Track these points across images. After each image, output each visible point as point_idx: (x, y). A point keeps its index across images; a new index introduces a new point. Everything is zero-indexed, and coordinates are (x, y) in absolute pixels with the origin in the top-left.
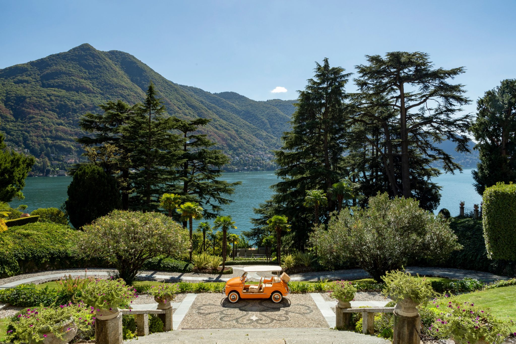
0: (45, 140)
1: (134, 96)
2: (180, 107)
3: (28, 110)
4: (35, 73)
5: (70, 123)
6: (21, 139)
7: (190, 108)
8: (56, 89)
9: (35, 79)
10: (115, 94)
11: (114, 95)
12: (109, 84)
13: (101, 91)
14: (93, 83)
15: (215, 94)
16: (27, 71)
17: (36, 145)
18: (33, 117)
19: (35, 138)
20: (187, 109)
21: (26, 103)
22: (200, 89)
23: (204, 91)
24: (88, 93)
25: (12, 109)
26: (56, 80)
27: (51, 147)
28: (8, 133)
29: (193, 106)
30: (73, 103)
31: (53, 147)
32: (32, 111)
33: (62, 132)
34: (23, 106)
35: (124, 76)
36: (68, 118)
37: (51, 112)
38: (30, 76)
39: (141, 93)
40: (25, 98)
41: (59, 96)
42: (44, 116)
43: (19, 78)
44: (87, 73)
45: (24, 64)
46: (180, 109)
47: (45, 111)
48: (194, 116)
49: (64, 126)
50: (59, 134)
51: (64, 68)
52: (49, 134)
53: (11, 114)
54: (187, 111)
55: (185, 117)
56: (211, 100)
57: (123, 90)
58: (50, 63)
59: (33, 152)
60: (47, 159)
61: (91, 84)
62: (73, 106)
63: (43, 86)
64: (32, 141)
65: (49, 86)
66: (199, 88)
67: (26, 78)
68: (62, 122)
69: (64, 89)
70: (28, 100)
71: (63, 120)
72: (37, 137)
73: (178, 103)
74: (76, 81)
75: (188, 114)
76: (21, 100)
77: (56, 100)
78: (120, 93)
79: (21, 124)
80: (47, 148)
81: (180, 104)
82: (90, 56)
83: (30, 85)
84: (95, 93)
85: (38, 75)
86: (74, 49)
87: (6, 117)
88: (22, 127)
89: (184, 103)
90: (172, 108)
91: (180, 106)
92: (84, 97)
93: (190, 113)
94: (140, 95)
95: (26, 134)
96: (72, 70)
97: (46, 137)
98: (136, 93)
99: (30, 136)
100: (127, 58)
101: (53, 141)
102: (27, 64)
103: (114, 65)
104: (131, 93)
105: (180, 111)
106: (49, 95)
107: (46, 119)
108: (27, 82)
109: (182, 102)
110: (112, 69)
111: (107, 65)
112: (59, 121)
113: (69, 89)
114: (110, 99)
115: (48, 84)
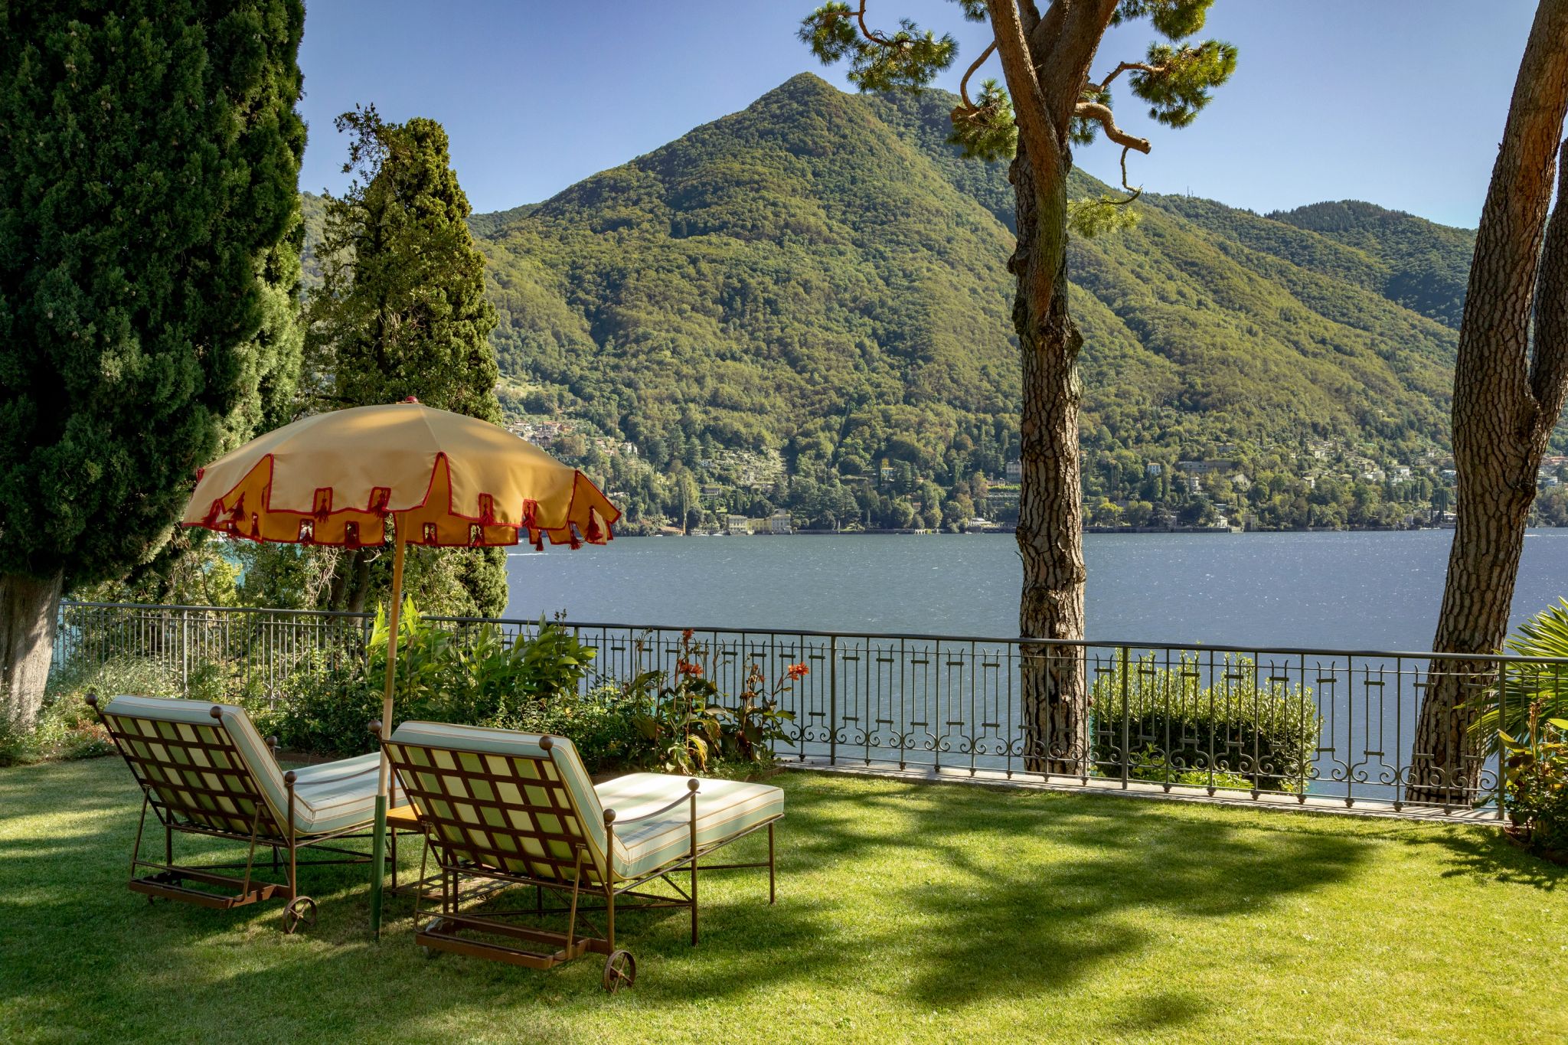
0: (683, 411)
1: (969, 241)
2: (1144, 274)
3: (634, 313)
4: (649, 195)
5: (758, 353)
6: (613, 407)
7: (1184, 275)
8: (714, 238)
9: (651, 211)
10: (901, 238)
11: (898, 243)
12: (884, 205)
13: (853, 233)
14: (827, 208)
15: (1275, 216)
16: (629, 188)
17: (659, 430)
18: (646, 337)
19: (654, 408)
20: (1170, 278)
21: (627, 289)
22: (1211, 202)
23: (1226, 209)
24: (811, 241)
25: (588, 315)
26: (713, 209)
27: (701, 437)
28: (576, 391)
29: (1193, 264)
30: (767, 279)
31: (709, 437)
32: (643, 315)
33: (737, 383)
34: (619, 303)
35: (931, 174)
36: (751, 334)
37: (700, 317)
38: (635, 203)
39: (994, 229)
40: (623, 274)
41: (722, 262)
42: (678, 330)
43: (608, 214)
44: (810, 176)
45: (618, 169)
46: (1146, 281)
47: (681, 312)
48: (1200, 303)
49: (740, 360)
50: (728, 390)
51: (737, 166)
52: (695, 390)
53: (585, 331)
54: (1171, 287)
55: (1166, 307)
56: (1258, 238)
57: (929, 222)
58: (693, 152)
59: (649, 452)
60: (689, 478)
61: (822, 213)
62: (765, 290)
63: (676, 231)
64: (646, 417)
65: (693, 230)
66: (1204, 197)
67: (624, 212)
68: (735, 347)
69: (737, 236)
70: (631, 281)
71: (738, 340)
72: (660, 401)
73: (1134, 256)
74: (774, 204)
75: (1174, 297)
76: (613, 282)
77: (716, 273)
78: (918, 233)
79: (613, 361)
80: (688, 437)
81: (1142, 258)
82: (819, 114)
83: (636, 232)
84: (835, 243)
85: (660, 197)
86: (766, 99)
87: (571, 341)
88: (616, 368)
89: (1158, 254)
90: (1110, 278)
91: (1140, 266)
92: (799, 260)
93: (1180, 293)
94: (991, 235)
95: (628, 391)
96: (760, 169)
97: (686, 402)
98: (975, 231)
99: (639, 398)
100: (938, 107)
101: (706, 412)
102: (628, 167)
103: (895, 137)
104: (960, 230)
105: (1145, 288)
106: (693, 261)
107: (684, 341)
108: (628, 223)
109: (1146, 254)
110: (889, 150)
111: (873, 140)
112: (723, 345)
113: (753, 233)
114: (885, 259)
115: (689, 224)
